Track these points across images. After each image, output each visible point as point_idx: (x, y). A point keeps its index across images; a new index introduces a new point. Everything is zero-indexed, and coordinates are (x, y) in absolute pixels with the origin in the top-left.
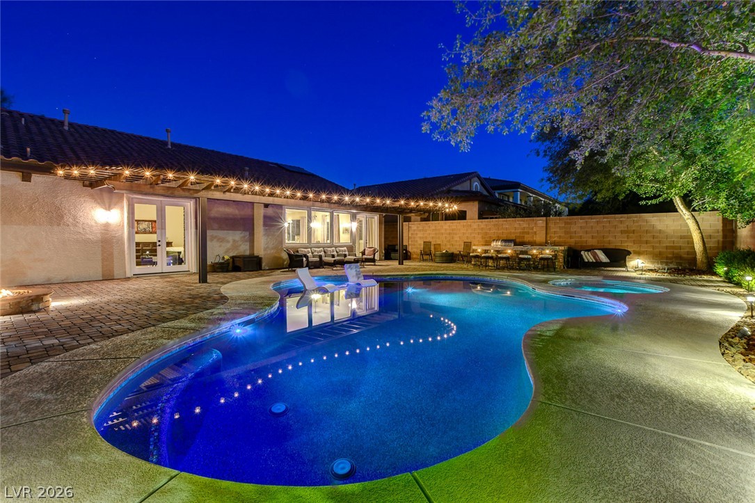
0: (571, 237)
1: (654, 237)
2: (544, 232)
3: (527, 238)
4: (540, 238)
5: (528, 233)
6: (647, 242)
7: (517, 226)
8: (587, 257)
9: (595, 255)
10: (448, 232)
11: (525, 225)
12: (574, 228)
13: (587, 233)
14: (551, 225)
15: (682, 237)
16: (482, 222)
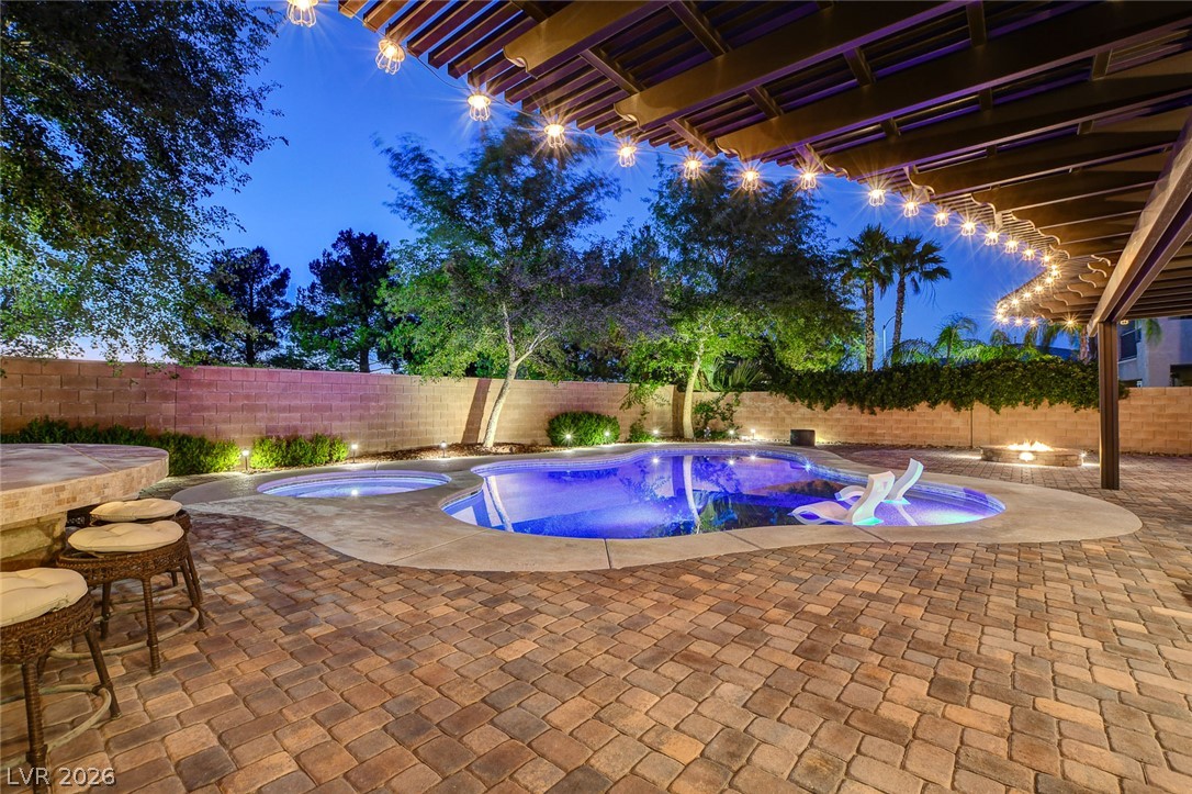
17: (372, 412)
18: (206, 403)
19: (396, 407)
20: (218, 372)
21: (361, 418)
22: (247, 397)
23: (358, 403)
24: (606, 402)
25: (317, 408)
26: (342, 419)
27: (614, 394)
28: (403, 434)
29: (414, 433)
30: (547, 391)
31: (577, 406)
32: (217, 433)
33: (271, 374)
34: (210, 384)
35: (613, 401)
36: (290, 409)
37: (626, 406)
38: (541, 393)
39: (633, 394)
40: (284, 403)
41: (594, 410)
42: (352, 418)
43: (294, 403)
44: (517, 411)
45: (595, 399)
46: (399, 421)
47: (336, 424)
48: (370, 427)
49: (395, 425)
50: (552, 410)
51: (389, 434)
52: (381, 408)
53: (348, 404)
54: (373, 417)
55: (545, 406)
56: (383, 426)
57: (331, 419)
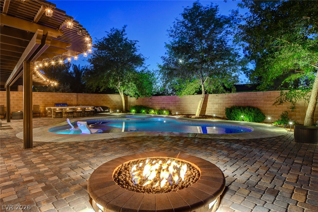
0: (86, 102)
1: (110, 102)
2: (76, 100)
3: (68, 103)
4: (74, 102)
5: (69, 100)
6: (109, 104)
7: (63, 96)
8: (98, 110)
9: (100, 109)
10: (16, 99)
11: (67, 97)
12: (87, 99)
13: (92, 100)
14: (79, 97)
15: (117, 102)
16: (42, 94)
17: (177, 105)
18: (154, 103)
19: (182, 103)
20: (155, 97)
21: (175, 106)
22: (158, 102)
23: (174, 102)
24: (262, 101)
25: (168, 104)
26: (172, 106)
27: (268, 97)
28: (184, 110)
29: (186, 110)
30: (229, 98)
31: (244, 103)
32: (155, 108)
33: (161, 97)
34: (154, 100)
35: (268, 101)
36: (163, 104)
37: (277, 103)
38: (227, 98)
39: (284, 97)
40: (163, 103)
41: (255, 105)
42: (173, 106)
43: (164, 103)
44: (217, 105)
45: (255, 100)
46: (183, 107)
47: (171, 107)
48: (177, 108)
49: (182, 108)
50: (232, 105)
51: (181, 110)
52: (179, 104)
53: (173, 103)
54: (177, 106)
55: (228, 103)
56: (179, 108)
57: (170, 106)
